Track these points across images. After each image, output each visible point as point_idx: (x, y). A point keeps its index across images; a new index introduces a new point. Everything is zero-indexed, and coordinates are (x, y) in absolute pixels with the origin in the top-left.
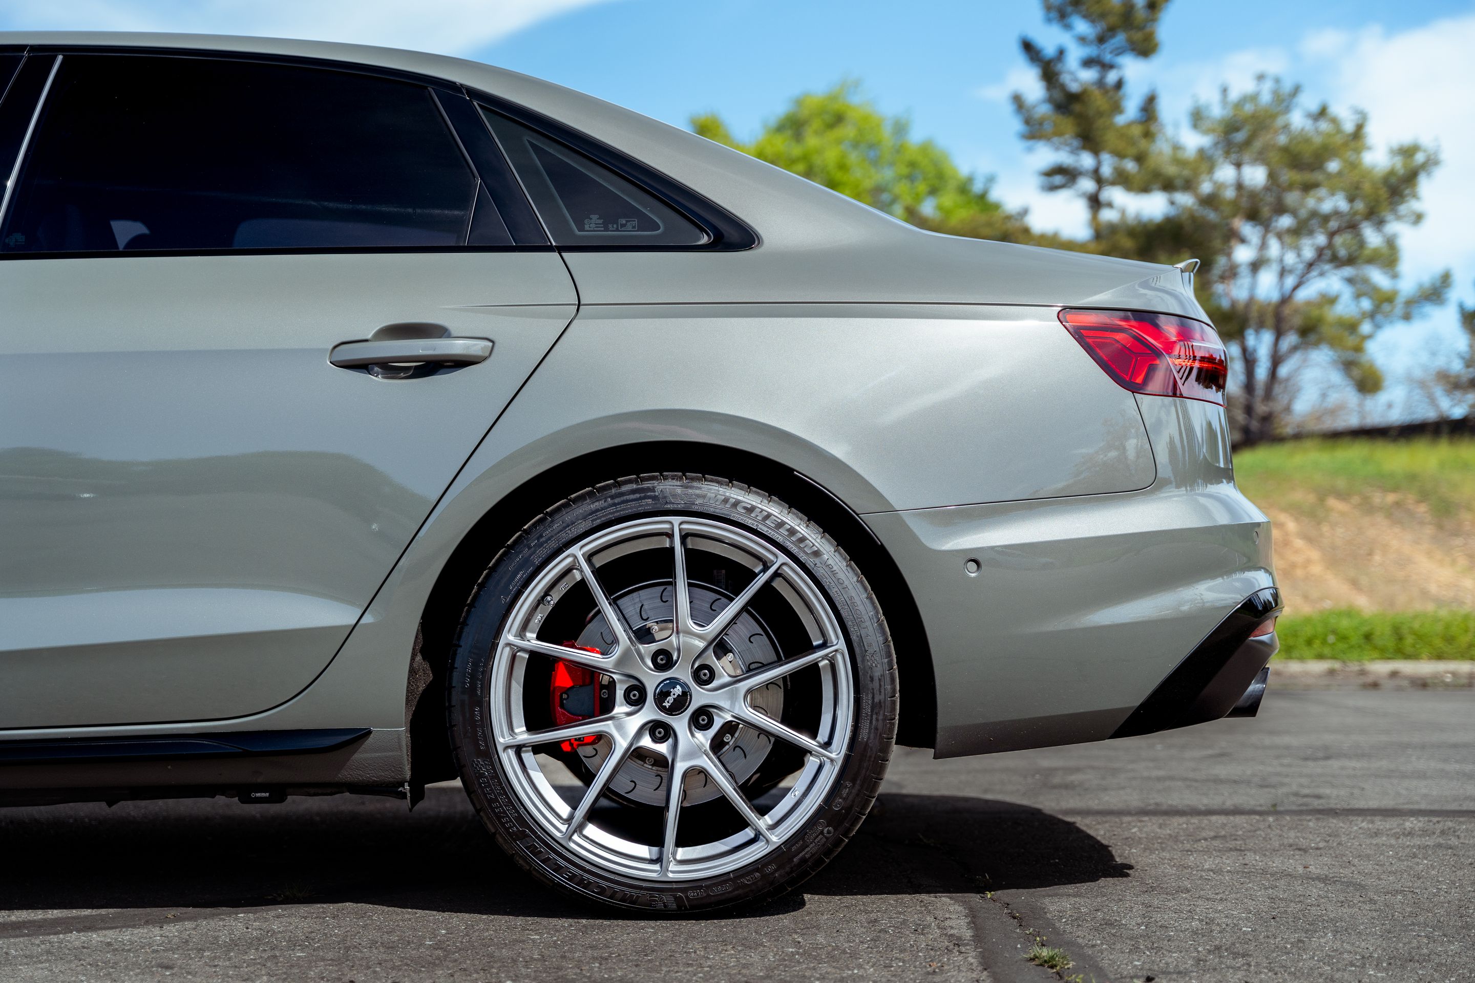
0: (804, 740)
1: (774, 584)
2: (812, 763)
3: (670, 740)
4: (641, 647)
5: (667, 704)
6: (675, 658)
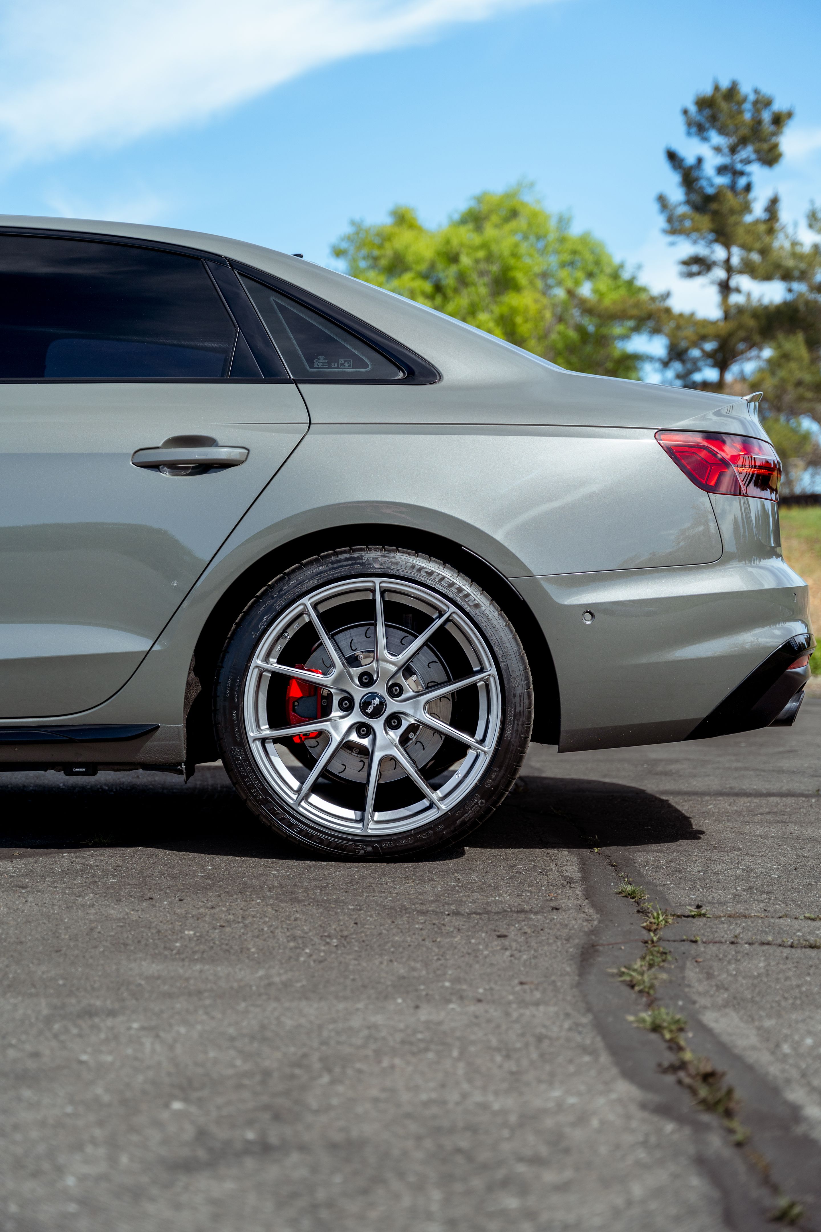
0: (465, 737)
1: (447, 627)
2: (471, 754)
3: (371, 736)
4: (351, 669)
5: (369, 711)
6: (375, 678)
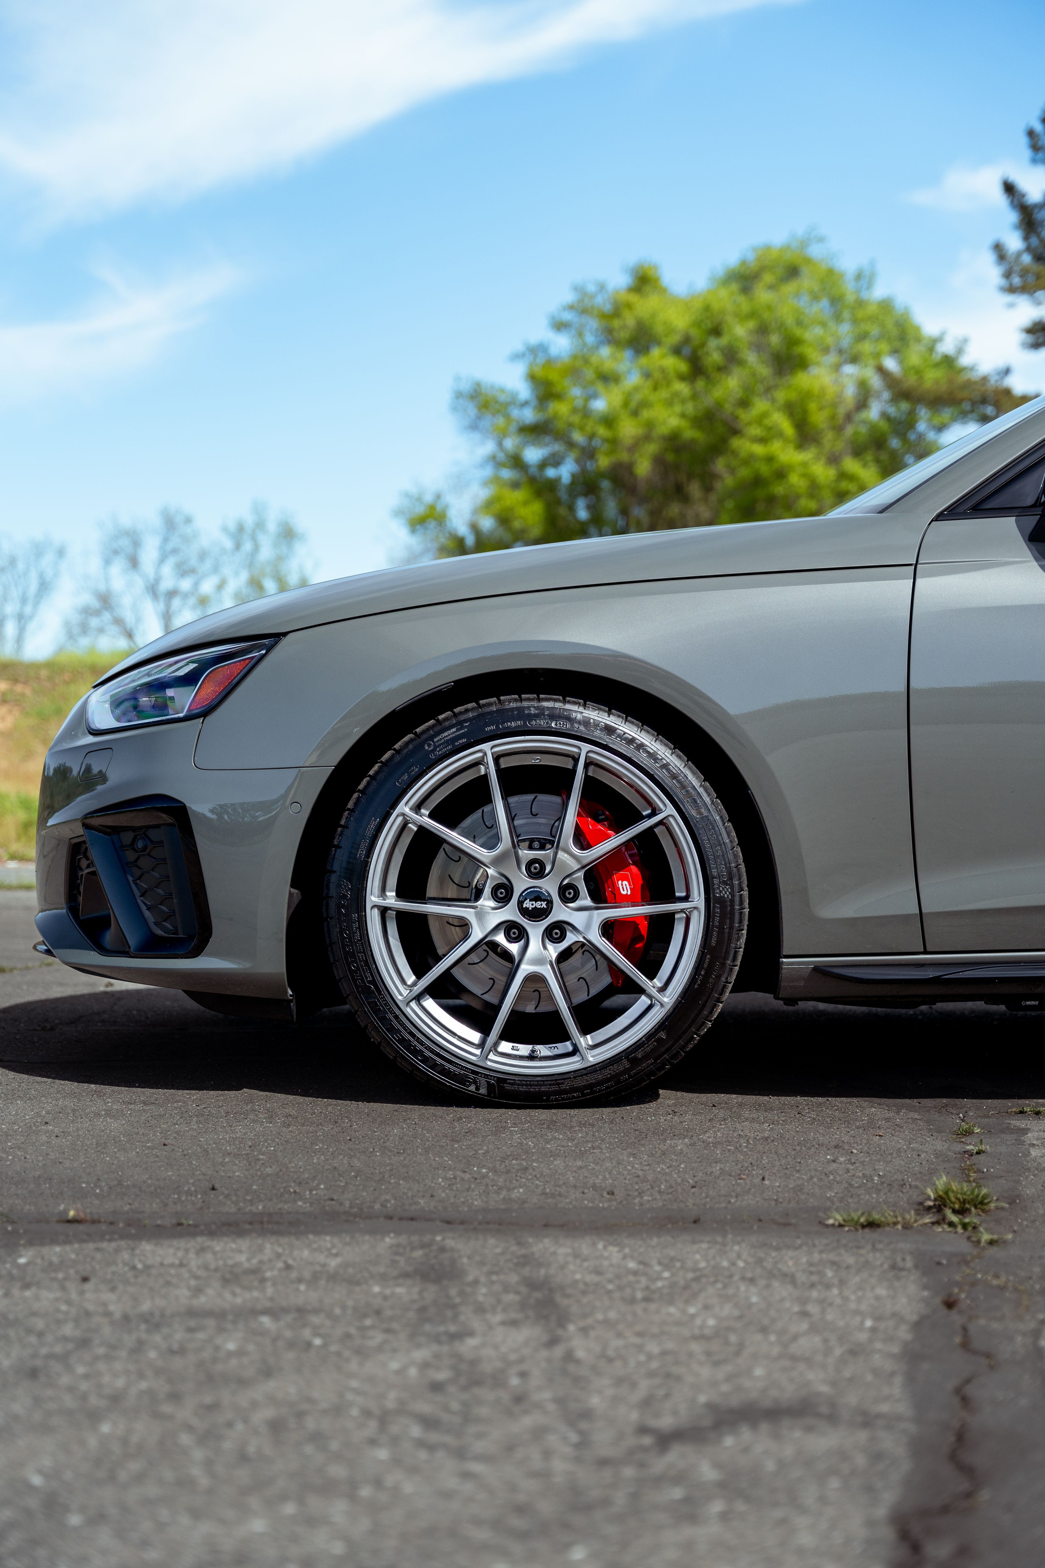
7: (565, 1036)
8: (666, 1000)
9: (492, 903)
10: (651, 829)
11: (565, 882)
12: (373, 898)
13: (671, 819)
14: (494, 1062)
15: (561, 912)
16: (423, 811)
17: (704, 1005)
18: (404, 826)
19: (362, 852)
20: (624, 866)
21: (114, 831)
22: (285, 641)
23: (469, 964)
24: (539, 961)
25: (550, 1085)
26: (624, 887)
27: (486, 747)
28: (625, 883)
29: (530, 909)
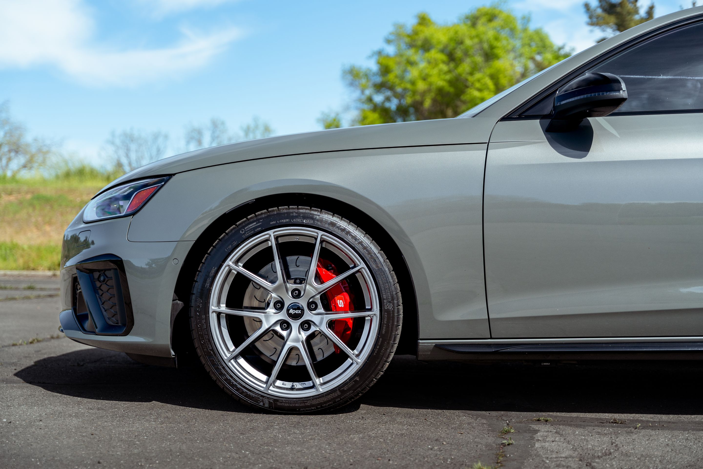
7: (309, 378)
8: (359, 361)
9: (274, 311)
10: (354, 274)
11: (311, 300)
12: (213, 307)
13: (363, 270)
14: (273, 390)
15: (308, 316)
16: (239, 264)
17: (379, 364)
18: (230, 271)
19: (207, 285)
20: (340, 293)
21: (91, 272)
22: (174, 178)
23: (264, 341)
24: (297, 340)
25: (300, 403)
26: (341, 303)
27: (271, 232)
28: (341, 301)
29: (293, 314)
